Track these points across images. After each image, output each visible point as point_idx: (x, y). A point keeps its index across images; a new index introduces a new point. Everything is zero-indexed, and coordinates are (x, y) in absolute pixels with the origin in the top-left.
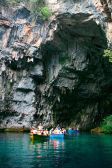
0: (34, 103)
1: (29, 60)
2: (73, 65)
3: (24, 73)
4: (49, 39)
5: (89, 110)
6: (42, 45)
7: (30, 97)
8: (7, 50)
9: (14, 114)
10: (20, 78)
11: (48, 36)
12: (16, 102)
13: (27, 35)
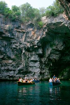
0: (39, 67)
1: (35, 47)
2: (57, 48)
3: (34, 53)
4: (44, 36)
5: (67, 70)
6: (40, 39)
7: (37, 64)
8: (25, 43)
9: (30, 72)
10: (32, 55)
11: (43, 35)
12: (31, 67)
13: (33, 35)
